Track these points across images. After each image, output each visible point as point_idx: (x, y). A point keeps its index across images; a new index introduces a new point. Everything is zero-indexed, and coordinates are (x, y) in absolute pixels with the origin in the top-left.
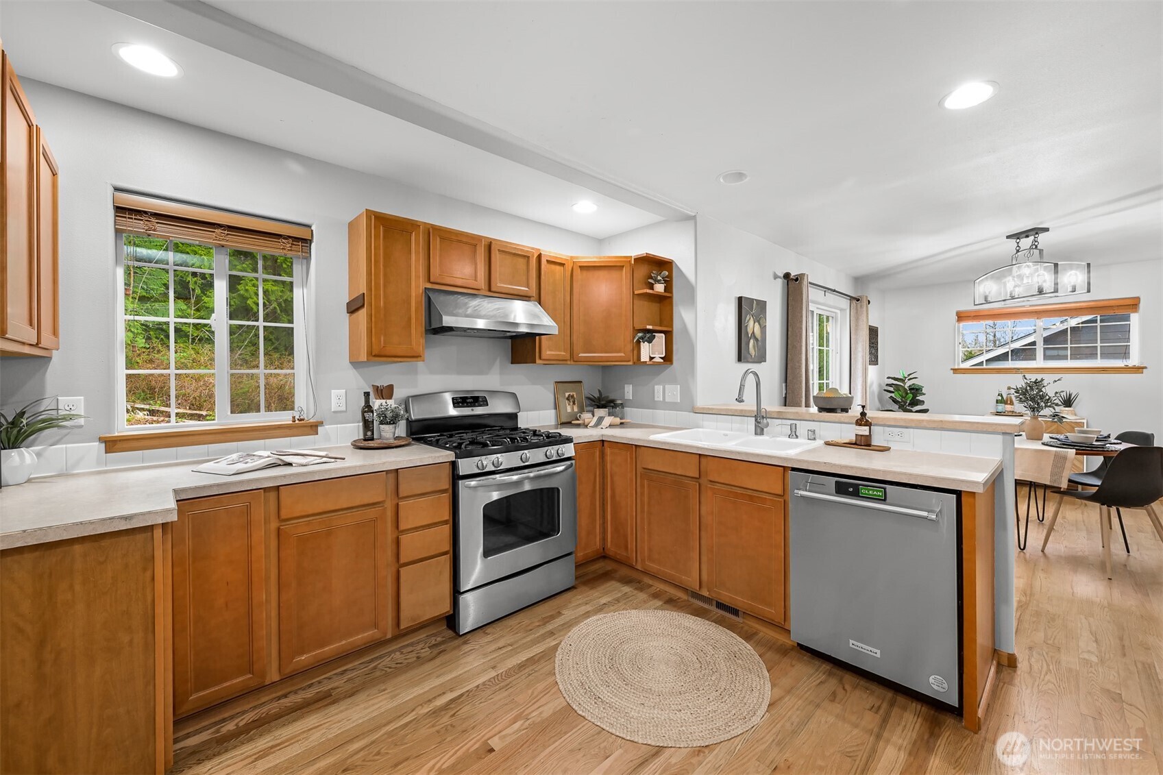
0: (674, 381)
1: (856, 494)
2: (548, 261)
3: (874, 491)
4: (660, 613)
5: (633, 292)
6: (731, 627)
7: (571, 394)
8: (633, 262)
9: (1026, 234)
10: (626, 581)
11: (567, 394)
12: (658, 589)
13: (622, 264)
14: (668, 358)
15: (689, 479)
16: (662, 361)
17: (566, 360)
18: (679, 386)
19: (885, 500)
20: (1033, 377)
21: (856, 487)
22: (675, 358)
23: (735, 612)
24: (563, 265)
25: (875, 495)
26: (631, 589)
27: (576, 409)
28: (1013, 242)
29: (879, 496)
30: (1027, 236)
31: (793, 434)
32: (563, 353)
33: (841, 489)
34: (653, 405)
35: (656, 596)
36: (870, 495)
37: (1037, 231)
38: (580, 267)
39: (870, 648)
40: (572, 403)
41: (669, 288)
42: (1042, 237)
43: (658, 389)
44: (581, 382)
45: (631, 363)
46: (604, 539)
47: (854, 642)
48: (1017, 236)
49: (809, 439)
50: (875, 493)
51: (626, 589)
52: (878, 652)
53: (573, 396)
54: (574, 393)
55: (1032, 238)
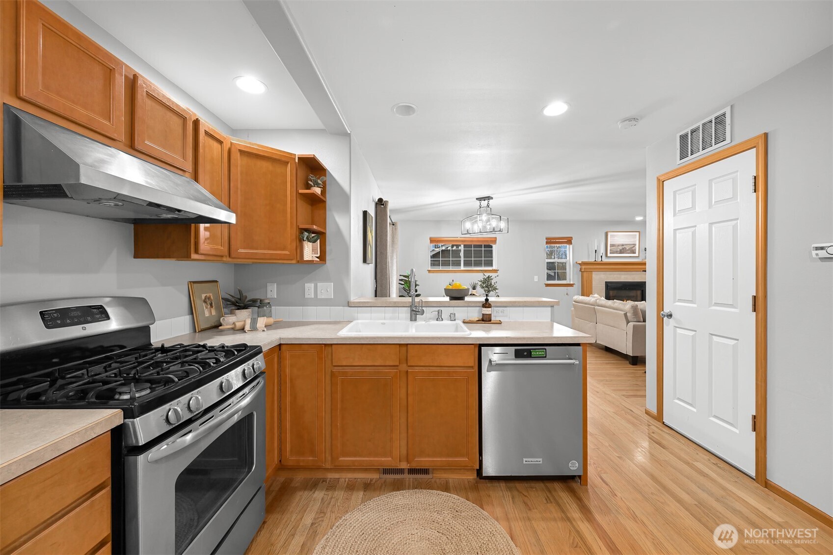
0: (327, 279)
1: (529, 355)
2: (206, 133)
3: (539, 352)
4: (372, 504)
5: (297, 191)
6: (429, 486)
7: (208, 295)
8: (297, 161)
9: (484, 199)
10: (312, 485)
11: (203, 296)
12: (347, 480)
13: (286, 160)
14: (322, 257)
15: (388, 368)
16: (319, 260)
17: (222, 256)
18: (332, 283)
19: (546, 357)
20: (487, 275)
21: (529, 352)
22: (328, 258)
23: (425, 471)
24: (221, 142)
25: (540, 355)
26: (324, 492)
27: (214, 312)
28: (478, 202)
29: (542, 355)
30: (484, 200)
31: (439, 318)
32: (220, 247)
33: (519, 355)
34: (303, 302)
35: (351, 487)
36: (537, 355)
37: (489, 198)
38: (240, 151)
39: (536, 459)
40: (209, 306)
41: (324, 192)
42: (491, 201)
43: (309, 287)
44: (216, 281)
45: (294, 262)
46: (281, 451)
47: (527, 459)
48: (480, 199)
49: (451, 320)
50: (540, 353)
51: (319, 495)
52: (541, 459)
53: (209, 298)
54: (211, 294)
55: (486, 201)
